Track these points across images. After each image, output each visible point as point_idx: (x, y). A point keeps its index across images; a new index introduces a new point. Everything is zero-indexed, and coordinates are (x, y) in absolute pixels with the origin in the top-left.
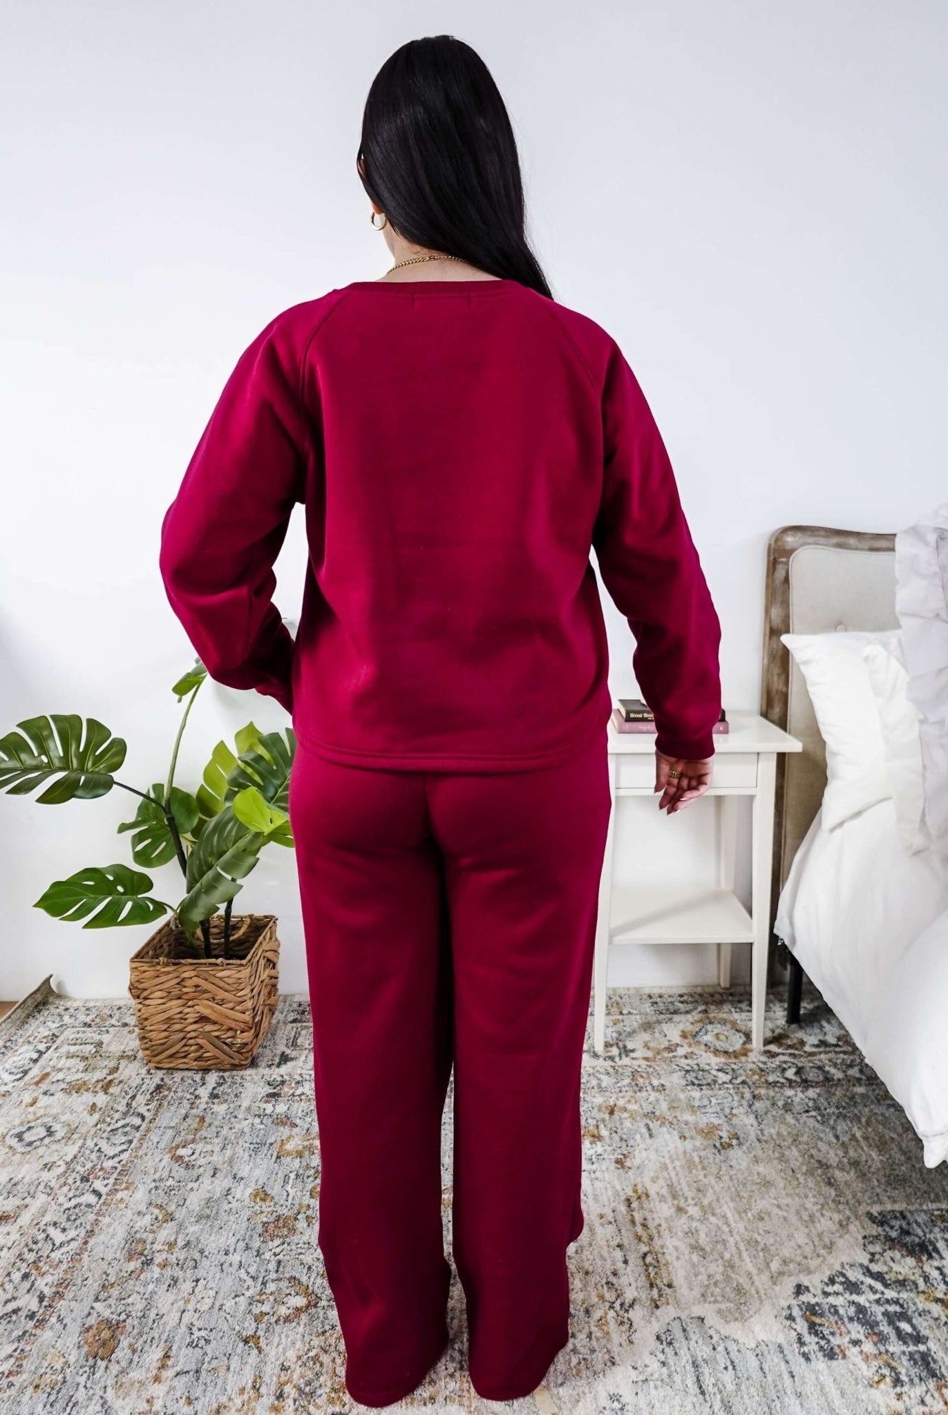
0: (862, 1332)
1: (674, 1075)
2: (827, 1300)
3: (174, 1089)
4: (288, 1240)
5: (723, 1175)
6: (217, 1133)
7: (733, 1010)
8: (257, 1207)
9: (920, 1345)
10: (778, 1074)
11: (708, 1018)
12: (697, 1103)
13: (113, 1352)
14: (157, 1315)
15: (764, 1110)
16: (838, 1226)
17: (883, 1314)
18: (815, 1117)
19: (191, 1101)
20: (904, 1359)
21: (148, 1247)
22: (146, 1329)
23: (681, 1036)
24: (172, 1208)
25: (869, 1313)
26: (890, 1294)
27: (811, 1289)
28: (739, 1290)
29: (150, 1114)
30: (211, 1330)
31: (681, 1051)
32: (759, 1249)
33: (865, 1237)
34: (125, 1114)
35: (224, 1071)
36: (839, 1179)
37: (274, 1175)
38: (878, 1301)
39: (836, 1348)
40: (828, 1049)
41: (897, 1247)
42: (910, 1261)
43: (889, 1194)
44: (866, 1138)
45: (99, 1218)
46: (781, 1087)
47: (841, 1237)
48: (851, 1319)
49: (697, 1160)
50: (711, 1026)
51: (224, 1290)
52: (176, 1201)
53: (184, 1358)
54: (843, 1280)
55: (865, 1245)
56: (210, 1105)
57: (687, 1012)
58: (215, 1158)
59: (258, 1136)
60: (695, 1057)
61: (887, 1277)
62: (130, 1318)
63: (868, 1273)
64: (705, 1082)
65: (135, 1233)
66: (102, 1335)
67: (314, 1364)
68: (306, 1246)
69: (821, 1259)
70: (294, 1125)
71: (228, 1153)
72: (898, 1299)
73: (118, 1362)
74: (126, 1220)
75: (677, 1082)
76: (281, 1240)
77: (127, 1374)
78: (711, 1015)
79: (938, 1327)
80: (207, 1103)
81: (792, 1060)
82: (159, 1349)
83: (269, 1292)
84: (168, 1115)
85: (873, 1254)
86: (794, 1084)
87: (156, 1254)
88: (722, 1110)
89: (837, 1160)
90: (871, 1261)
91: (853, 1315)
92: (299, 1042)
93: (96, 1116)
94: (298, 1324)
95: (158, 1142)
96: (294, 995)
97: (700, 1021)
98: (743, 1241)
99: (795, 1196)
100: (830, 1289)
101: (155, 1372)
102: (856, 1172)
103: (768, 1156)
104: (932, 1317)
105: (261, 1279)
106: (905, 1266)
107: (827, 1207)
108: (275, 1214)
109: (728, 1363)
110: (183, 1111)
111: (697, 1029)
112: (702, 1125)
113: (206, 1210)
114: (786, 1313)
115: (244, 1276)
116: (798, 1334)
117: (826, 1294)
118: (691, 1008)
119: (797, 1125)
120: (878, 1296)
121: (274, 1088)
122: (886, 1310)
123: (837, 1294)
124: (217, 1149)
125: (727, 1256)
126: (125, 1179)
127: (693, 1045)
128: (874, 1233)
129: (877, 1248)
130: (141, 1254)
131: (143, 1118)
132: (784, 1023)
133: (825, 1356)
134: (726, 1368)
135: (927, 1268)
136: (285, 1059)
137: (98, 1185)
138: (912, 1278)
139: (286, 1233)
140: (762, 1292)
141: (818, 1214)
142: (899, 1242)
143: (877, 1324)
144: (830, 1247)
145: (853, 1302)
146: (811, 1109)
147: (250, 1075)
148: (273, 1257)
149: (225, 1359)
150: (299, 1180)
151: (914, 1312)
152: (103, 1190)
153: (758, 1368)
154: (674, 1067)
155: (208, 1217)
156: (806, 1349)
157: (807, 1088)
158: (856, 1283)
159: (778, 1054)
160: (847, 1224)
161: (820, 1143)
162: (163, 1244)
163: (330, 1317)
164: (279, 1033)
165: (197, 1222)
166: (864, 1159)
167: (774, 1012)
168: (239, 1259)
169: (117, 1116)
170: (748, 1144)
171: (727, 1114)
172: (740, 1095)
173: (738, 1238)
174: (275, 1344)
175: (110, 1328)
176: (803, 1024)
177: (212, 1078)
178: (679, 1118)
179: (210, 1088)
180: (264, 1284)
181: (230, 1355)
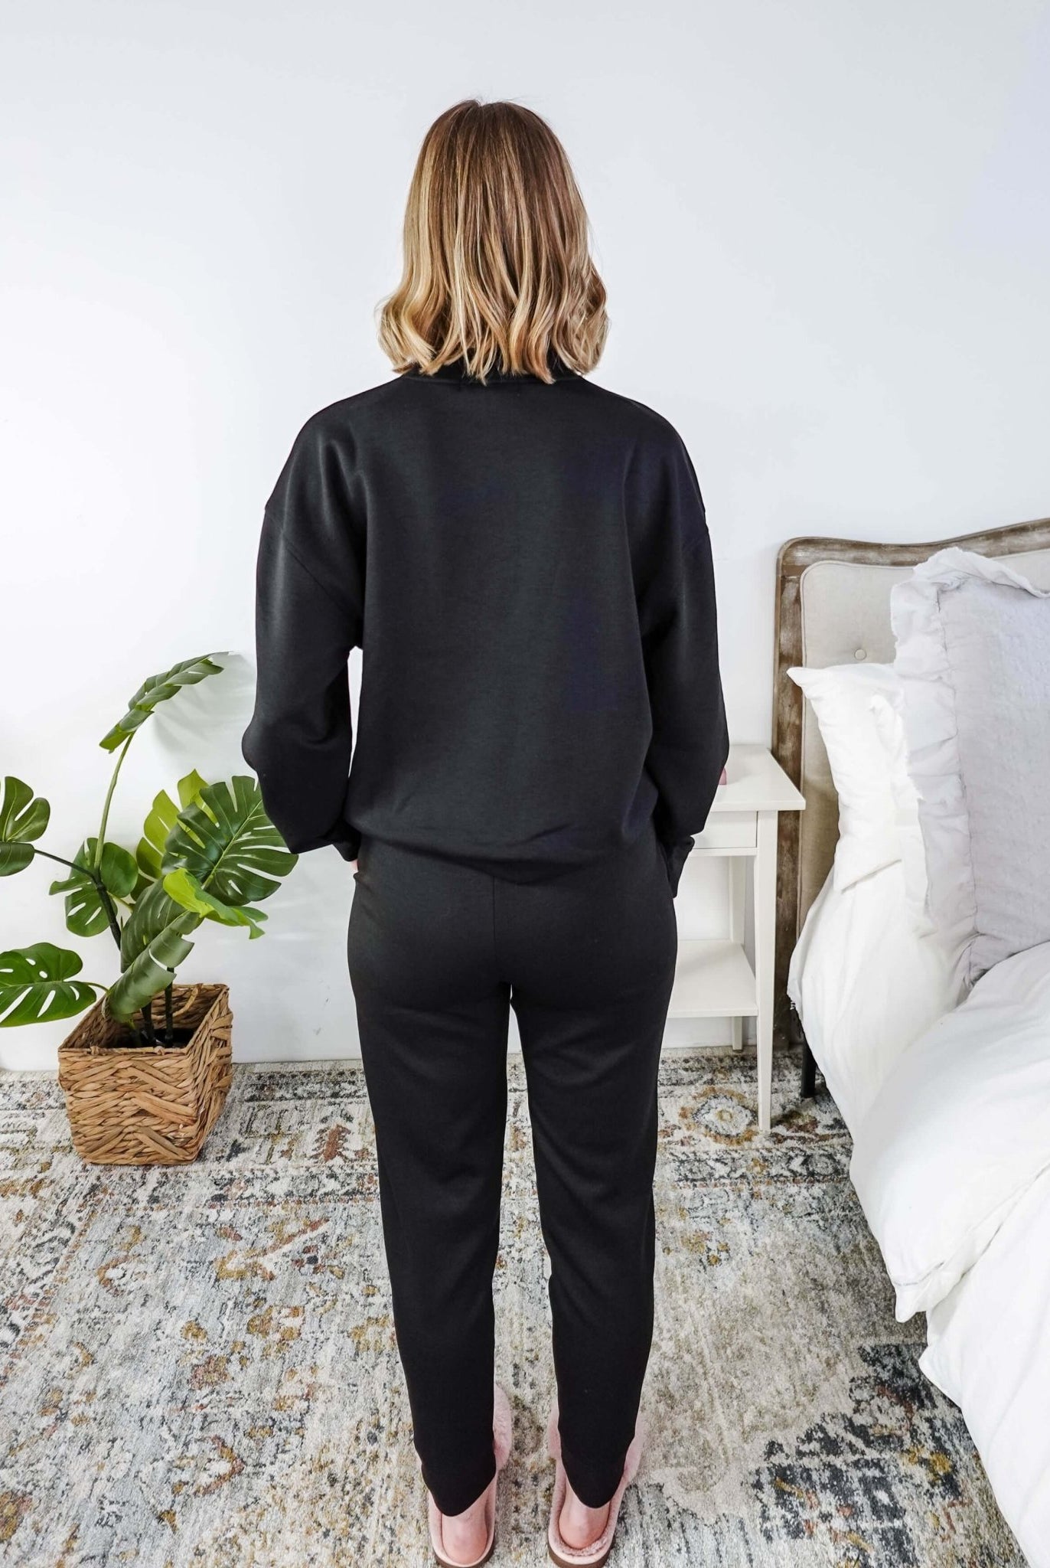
0: (834, 1503)
1: (667, 1167)
2: (801, 1462)
3: (110, 1191)
4: (217, 1387)
5: (705, 1300)
6: (153, 1249)
7: (743, 1079)
8: (188, 1346)
9: (895, 1520)
10: (783, 1165)
11: (714, 1090)
12: (687, 1205)
13: (14, 1532)
14: (67, 1485)
15: (762, 1214)
16: (825, 1365)
17: (861, 1480)
18: (817, 1221)
19: (128, 1206)
20: (876, 1537)
21: (64, 1397)
22: (55, 1503)
23: (680, 1115)
24: (93, 1347)
25: (845, 1479)
26: (871, 1454)
27: (785, 1448)
28: (705, 1450)
29: (81, 1223)
30: (124, 1503)
31: (678, 1135)
32: (734, 1396)
33: (853, 1380)
34: (54, 1224)
35: (168, 1166)
36: (835, 1304)
37: (209, 1304)
38: (856, 1464)
39: (803, 1523)
40: (842, 1131)
41: (887, 1392)
42: (899, 1411)
43: (886, 1323)
44: (870, 1249)
45: (14, 1360)
46: (784, 1182)
47: (824, 1380)
48: (824, 1487)
49: (679, 1279)
50: (716, 1100)
51: (143, 1452)
52: (99, 1337)
53: (92, 1540)
54: (821, 1436)
55: (851, 1390)
56: (149, 1211)
57: (691, 1083)
58: (147, 1281)
59: (197, 1253)
60: (692, 1142)
61: (871, 1431)
62: (37, 1489)
63: (851, 1427)
64: (700, 1176)
65: (52, 1380)
66: (5, 1511)
67: (232, 1547)
68: (237, 1396)
69: (801, 1408)
70: (239, 1238)
71: (163, 1274)
72: (879, 1460)
73: (19, 1546)
74: (43, 1364)
75: (668, 1176)
76: (210, 1388)
77: (29, 1560)
78: (717, 1087)
79: (919, 1497)
80: (145, 1209)
81: (801, 1146)
82: (66, 1528)
83: (191, 1455)
84: (99, 1226)
85: (858, 1402)
86: (799, 1178)
87: (73, 1407)
88: (714, 1213)
89: (835, 1278)
90: (856, 1411)
91: (827, 1482)
92: (254, 1126)
93: (22, 1227)
94: (219, 1496)
95: (87, 1261)
96: (254, 1064)
97: (704, 1094)
98: (717, 1386)
99: (781, 1327)
100: (805, 1448)
101: (59, 1557)
102: (852, 1295)
103: (759, 1273)
104: (913, 1484)
105: (183, 1439)
106: (890, 1417)
107: (815, 1340)
108: (207, 1355)
109: (683, 1545)
110: (118, 1220)
111: (700, 1106)
112: (690, 1234)
113: (131, 1349)
114: (752, 1479)
115: (166, 1435)
116: (765, 1506)
117: (801, 1454)
118: (696, 1077)
119: (796, 1232)
120: (857, 1456)
121: (221, 1189)
122: (864, 1475)
123: (812, 1453)
124: (151, 1269)
125: (698, 1405)
126: (46, 1311)
127: (692, 1126)
128: (865, 1375)
129: (864, 1394)
130: (56, 1407)
131: (73, 1229)
132: (797, 1096)
133: (788, 1533)
134: (679, 1550)
135: (916, 1420)
136: (237, 1149)
137: (16, 1317)
138: (899, 1433)
139: (216, 1379)
140: (730, 1452)
141: (804, 1350)
142: (889, 1386)
143: (852, 1492)
144: (812, 1392)
145: (829, 1465)
146: (814, 1211)
147: (196, 1172)
148: (199, 1410)
149: (135, 1540)
150: (236, 1310)
151: (895, 1477)
152: (22, 1324)
153: (713, 1549)
154: (668, 1156)
155: (133, 1358)
156: (768, 1525)
157: (812, 1182)
158: (835, 1440)
159: (785, 1139)
160: (835, 1363)
161: (817, 1255)
162: (81, 1394)
163: (254, 1487)
164: (233, 1115)
165: (120, 1364)
166: (864, 1277)
167: (789, 1081)
168: (161, 1414)
169: (44, 1226)
170: (738, 1258)
171: (719, 1219)
172: (737, 1193)
173: (711, 1381)
174: (192, 1522)
175: (13, 1503)
176: (818, 1097)
177: (154, 1175)
178: (666, 1224)
179: (149, 1192)
180: (186, 1444)
181: (141, 1535)
